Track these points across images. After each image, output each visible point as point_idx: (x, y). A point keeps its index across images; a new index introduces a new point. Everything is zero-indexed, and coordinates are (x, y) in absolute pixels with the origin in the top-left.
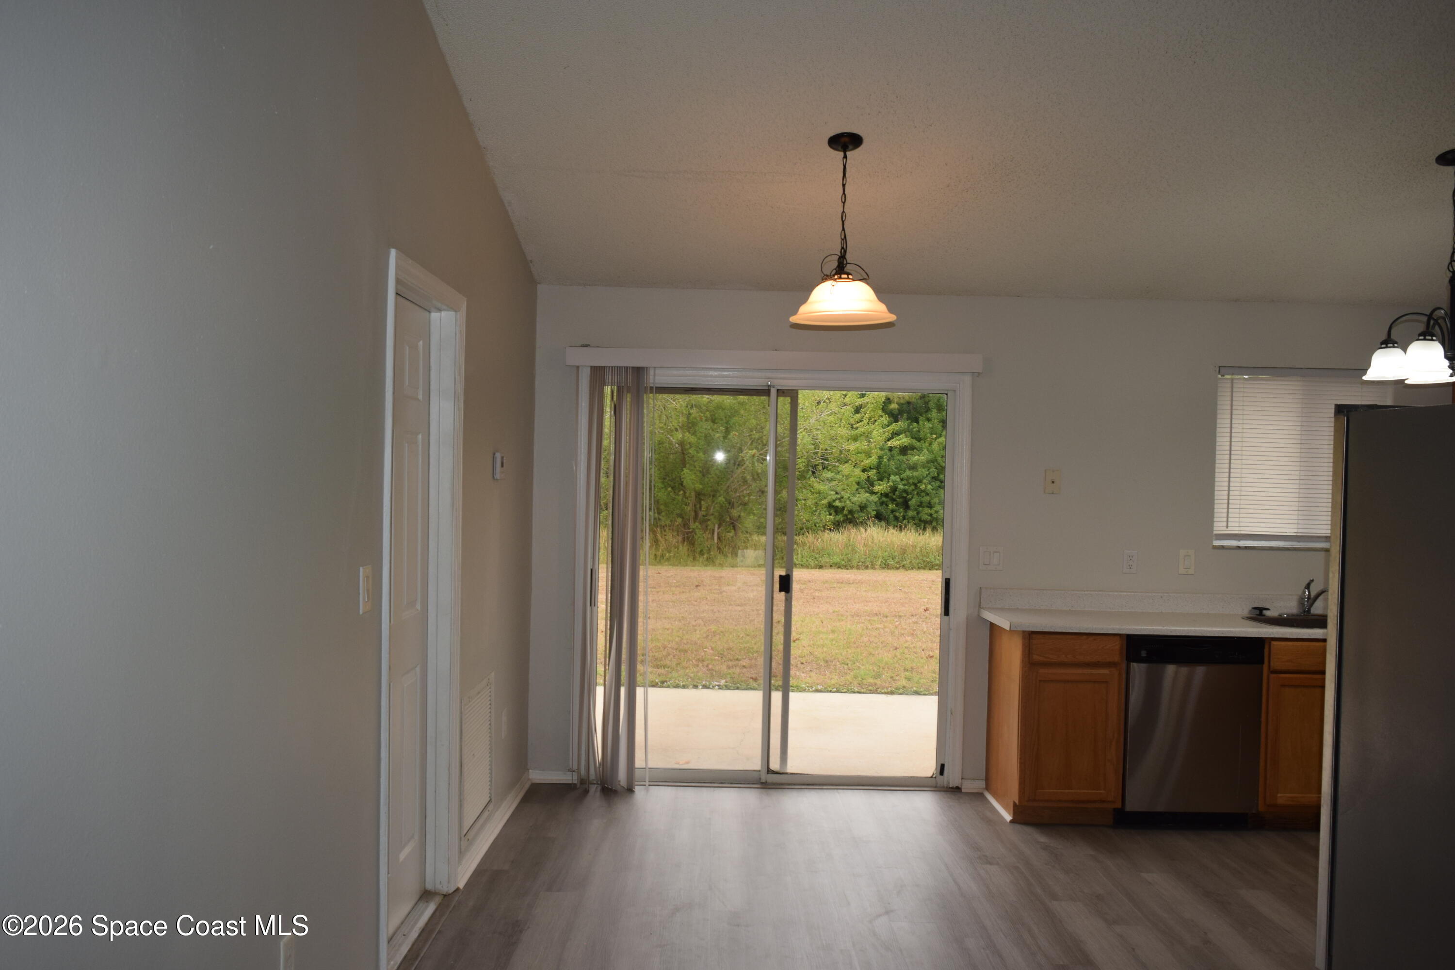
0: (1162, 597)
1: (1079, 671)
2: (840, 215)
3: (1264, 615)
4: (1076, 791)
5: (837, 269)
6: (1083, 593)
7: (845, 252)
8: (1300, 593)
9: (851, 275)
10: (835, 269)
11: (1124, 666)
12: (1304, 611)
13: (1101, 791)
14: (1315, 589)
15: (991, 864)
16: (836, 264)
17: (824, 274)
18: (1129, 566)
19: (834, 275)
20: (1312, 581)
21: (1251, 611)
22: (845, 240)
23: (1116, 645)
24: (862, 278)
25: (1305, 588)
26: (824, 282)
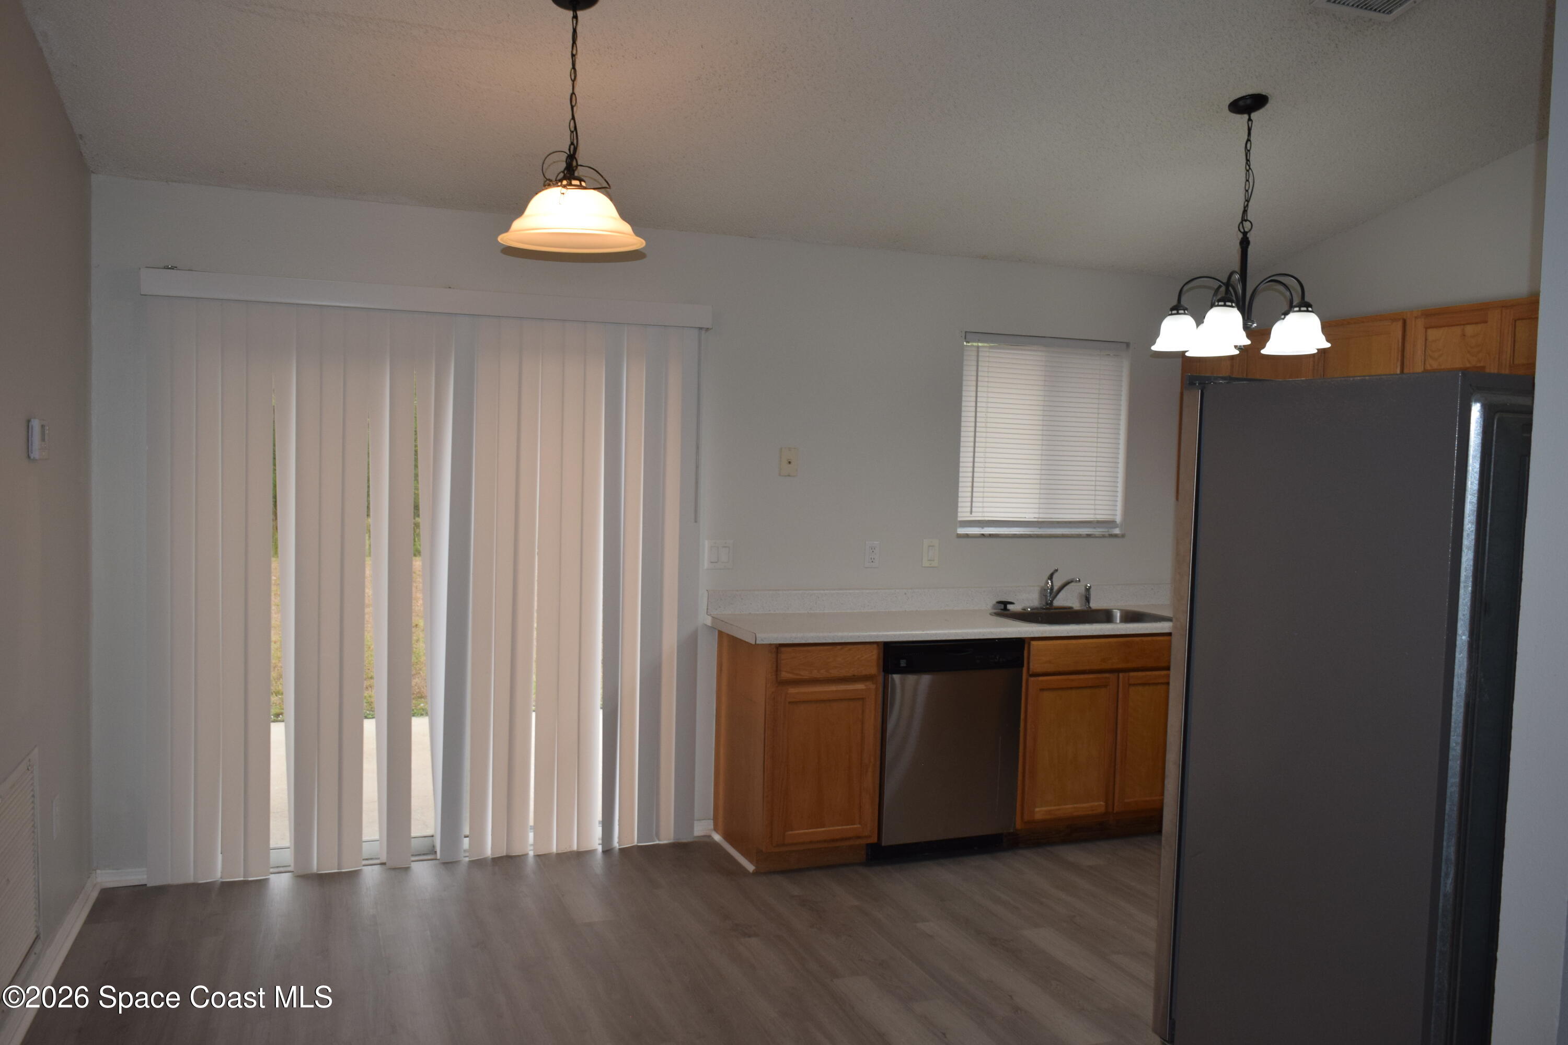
0: (905, 594)
1: (833, 688)
2: (569, 97)
3: (1009, 610)
4: (828, 829)
5: (566, 172)
6: (822, 592)
7: (575, 149)
8: (1043, 584)
9: (584, 182)
10: (563, 172)
11: (880, 679)
12: (1047, 604)
13: (855, 826)
14: (1058, 582)
15: (750, 936)
16: (564, 165)
17: (546, 178)
18: (871, 559)
19: (561, 181)
20: (1056, 570)
21: (994, 605)
22: (575, 133)
23: (873, 655)
24: (600, 187)
25: (1049, 579)
26: (547, 189)
